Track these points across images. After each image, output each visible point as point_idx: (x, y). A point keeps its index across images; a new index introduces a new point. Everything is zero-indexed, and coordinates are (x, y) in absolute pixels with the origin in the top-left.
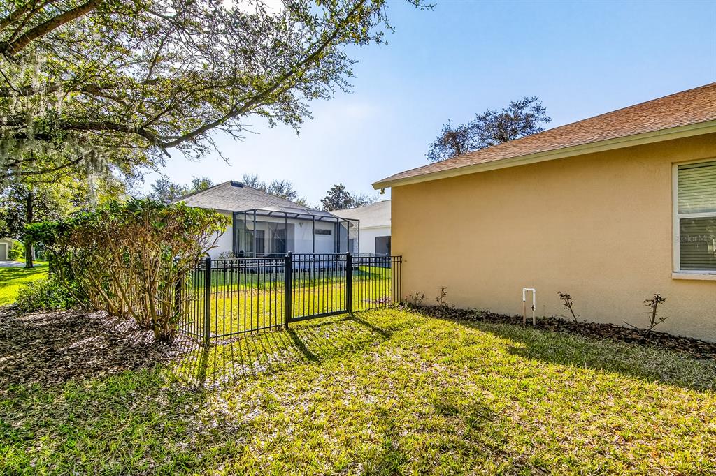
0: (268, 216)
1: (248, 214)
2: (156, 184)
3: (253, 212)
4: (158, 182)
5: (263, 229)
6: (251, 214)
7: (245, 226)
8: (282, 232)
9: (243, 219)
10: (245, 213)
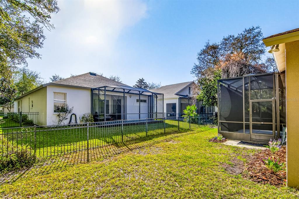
0: (113, 91)
1: (101, 90)
2: (52, 78)
3: (104, 89)
4: (54, 77)
5: (108, 100)
6: (103, 90)
7: (99, 98)
8: (119, 101)
9: (98, 93)
10: (99, 89)
